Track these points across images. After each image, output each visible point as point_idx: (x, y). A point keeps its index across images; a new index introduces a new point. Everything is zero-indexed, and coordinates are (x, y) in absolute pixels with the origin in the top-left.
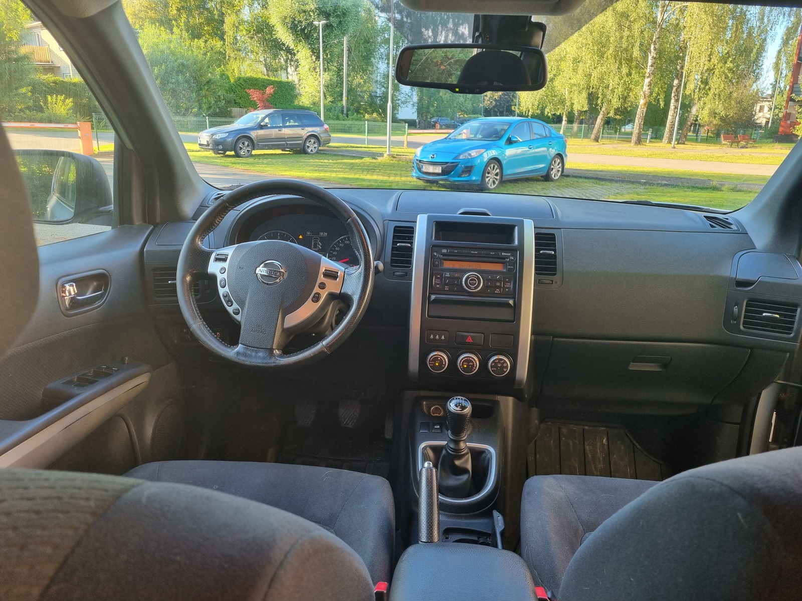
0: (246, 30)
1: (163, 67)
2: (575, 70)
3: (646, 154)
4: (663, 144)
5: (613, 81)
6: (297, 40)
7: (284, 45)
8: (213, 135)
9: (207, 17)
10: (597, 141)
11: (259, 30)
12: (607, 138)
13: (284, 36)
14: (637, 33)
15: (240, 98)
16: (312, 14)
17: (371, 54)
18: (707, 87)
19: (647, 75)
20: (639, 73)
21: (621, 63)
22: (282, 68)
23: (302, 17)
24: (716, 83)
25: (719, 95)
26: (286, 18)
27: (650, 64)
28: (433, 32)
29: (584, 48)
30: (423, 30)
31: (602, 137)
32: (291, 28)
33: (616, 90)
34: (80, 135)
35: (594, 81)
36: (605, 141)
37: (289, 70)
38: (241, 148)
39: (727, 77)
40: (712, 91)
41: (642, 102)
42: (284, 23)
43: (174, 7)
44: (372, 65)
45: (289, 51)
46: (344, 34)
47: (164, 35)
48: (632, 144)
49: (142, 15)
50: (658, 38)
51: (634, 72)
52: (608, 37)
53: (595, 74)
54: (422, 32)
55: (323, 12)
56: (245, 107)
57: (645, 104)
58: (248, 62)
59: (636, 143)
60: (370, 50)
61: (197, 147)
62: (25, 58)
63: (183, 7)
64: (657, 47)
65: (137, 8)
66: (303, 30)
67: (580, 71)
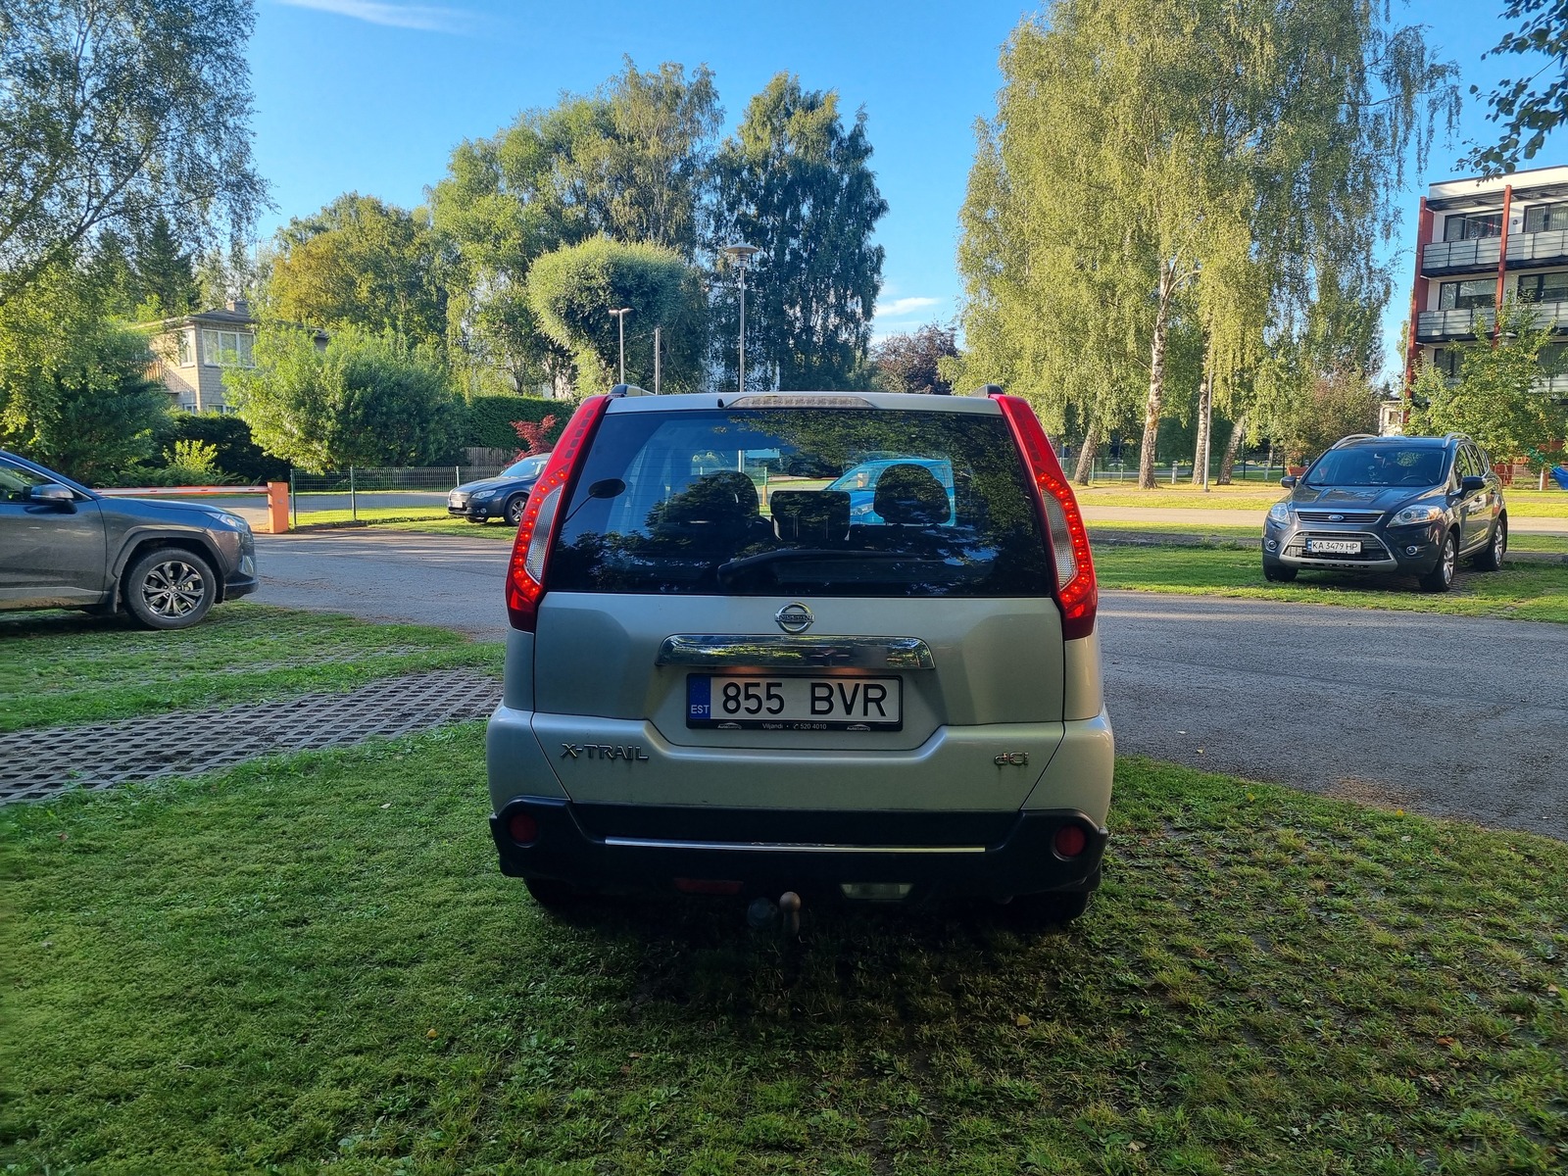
0: (488, 321)
1: (369, 389)
2: (1038, 372)
3: (1157, 502)
4: (1193, 486)
5: (1102, 389)
6: (575, 335)
7: (551, 342)
8: (472, 493)
9: (421, 300)
10: (1086, 484)
11: (510, 320)
12: (1104, 477)
13: (554, 329)
14: (1128, 312)
15: (481, 431)
16: (601, 293)
17: (699, 351)
18: (1252, 394)
19: (1153, 378)
20: (1142, 375)
21: (1109, 360)
22: (545, 379)
23: (584, 299)
24: (1263, 387)
25: (1272, 406)
26: (557, 300)
27: (1155, 361)
28: (801, 311)
29: (1047, 339)
30: (786, 307)
31: (1096, 476)
32: (567, 315)
33: (1107, 402)
34: (270, 502)
35: (1069, 388)
36: (1100, 483)
37: (557, 380)
38: (514, 512)
39: (1279, 378)
40: (1259, 401)
41: (1149, 419)
42: (555, 310)
43: (364, 287)
44: (701, 370)
45: (560, 351)
46: (654, 323)
47: (368, 338)
48: (1140, 486)
49: (312, 301)
50: (1164, 320)
51: (1132, 375)
52: (1085, 322)
53: (1071, 380)
54: (784, 312)
55: (620, 288)
56: (488, 446)
57: (1154, 423)
58: (487, 370)
59: (1146, 485)
60: (696, 346)
61: (445, 512)
62: (153, 385)
63: (380, 286)
64: (1163, 334)
65: (304, 290)
66: (585, 319)
67: (1046, 374)
